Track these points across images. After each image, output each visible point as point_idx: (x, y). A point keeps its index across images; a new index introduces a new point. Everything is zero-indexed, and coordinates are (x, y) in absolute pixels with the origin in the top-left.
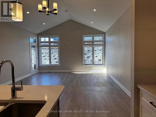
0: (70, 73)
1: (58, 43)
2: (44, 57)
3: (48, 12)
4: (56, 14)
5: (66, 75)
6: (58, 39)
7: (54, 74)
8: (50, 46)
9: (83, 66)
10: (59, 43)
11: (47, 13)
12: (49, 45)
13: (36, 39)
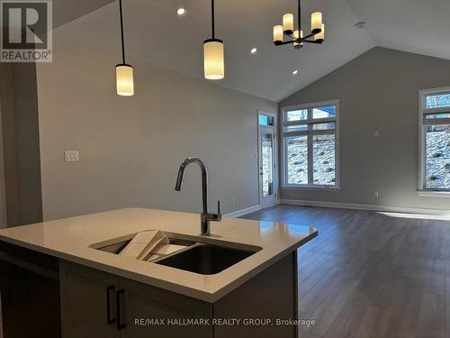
0: (372, 213)
1: (334, 122)
2: (296, 163)
3: (299, 40)
4: (320, 41)
5: (357, 217)
6: (335, 112)
7: (319, 212)
8: (309, 133)
9: (421, 194)
10: (338, 121)
11: (295, 44)
12: (310, 131)
13: (275, 115)
